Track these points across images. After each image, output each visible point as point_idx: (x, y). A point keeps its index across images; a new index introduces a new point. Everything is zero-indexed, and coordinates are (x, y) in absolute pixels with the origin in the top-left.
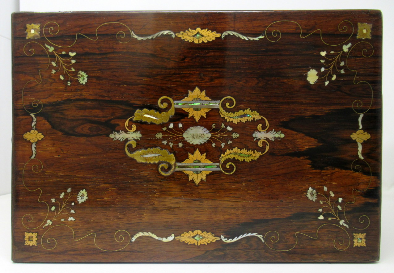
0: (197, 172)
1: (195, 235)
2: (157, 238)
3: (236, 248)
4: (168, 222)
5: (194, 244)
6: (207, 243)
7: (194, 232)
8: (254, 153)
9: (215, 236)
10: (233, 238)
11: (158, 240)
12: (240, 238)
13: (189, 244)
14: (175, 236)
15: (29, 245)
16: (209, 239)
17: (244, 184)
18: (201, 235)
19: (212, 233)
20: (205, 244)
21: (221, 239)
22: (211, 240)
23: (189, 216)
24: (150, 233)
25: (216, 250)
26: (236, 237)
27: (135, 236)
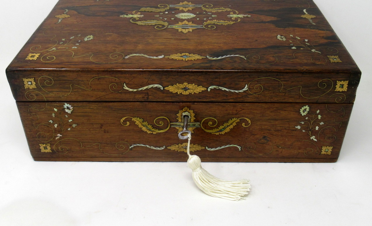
0: (185, 29)
1: (183, 55)
2: (148, 57)
3: (221, 62)
4: (159, 49)
5: (182, 60)
6: (194, 60)
7: (182, 54)
8: (229, 22)
9: (201, 56)
10: (217, 57)
11: (149, 58)
12: (224, 57)
13: (177, 60)
14: (164, 56)
15: (29, 60)
16: (196, 58)
17: (223, 33)
18: (188, 55)
19: (198, 55)
20: (192, 60)
21: (207, 58)
22: (198, 58)
23: (178, 47)
24: (142, 54)
25: (202, 63)
26: (221, 57)
27: (128, 56)
